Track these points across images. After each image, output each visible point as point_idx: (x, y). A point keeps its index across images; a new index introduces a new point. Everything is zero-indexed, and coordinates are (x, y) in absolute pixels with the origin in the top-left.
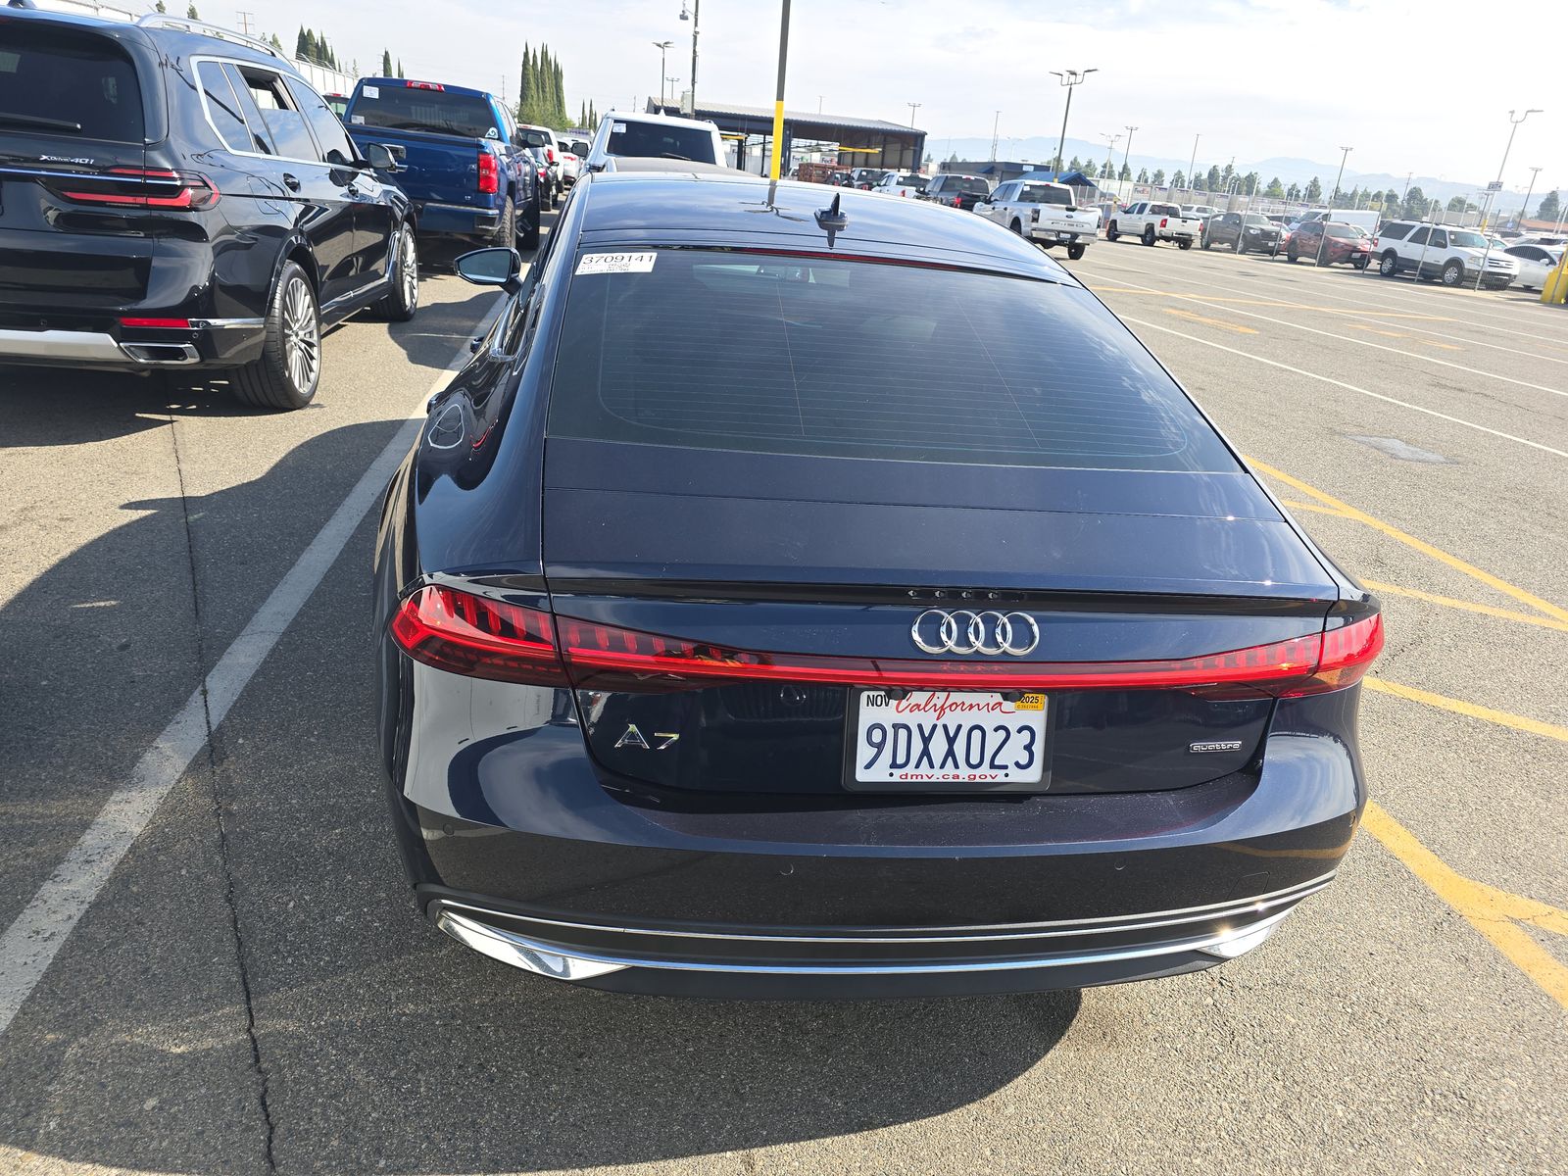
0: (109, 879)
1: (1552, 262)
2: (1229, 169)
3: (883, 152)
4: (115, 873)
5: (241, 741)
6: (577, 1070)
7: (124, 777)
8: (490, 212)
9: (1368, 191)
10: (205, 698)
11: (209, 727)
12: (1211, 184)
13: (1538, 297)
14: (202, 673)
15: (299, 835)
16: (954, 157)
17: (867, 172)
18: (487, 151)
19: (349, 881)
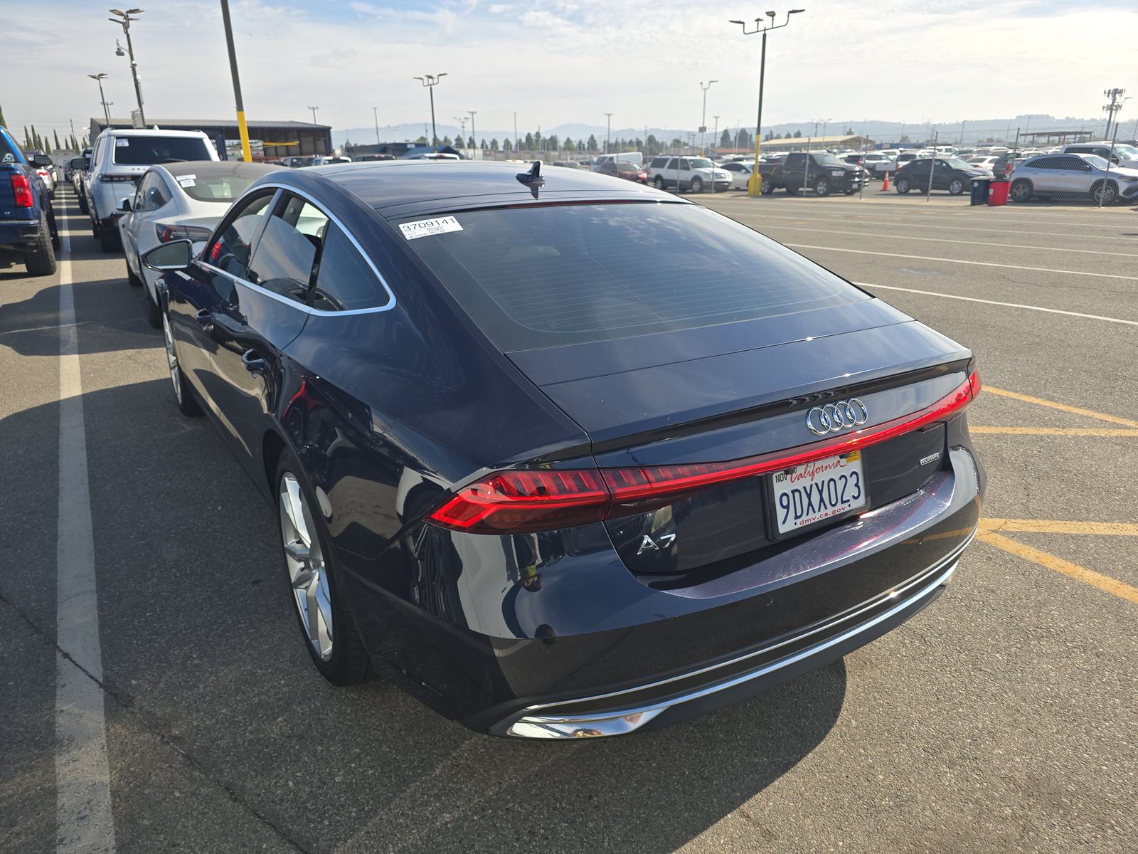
0: (115, 824)
1: (748, 171)
2: (538, 134)
3: (300, 144)
4: (115, 817)
5: (134, 682)
6: (596, 807)
7: (53, 743)
8: (32, 222)
9: (624, 140)
10: (71, 660)
11: (96, 680)
12: (529, 145)
13: (746, 193)
14: (51, 640)
15: (251, 732)
16: (347, 143)
17: (297, 159)
18: (18, 172)
19: (322, 751)
